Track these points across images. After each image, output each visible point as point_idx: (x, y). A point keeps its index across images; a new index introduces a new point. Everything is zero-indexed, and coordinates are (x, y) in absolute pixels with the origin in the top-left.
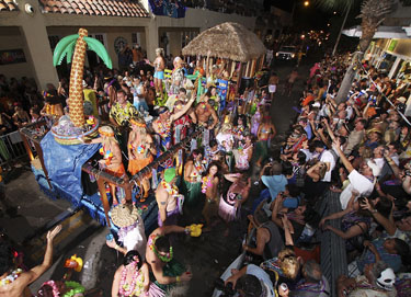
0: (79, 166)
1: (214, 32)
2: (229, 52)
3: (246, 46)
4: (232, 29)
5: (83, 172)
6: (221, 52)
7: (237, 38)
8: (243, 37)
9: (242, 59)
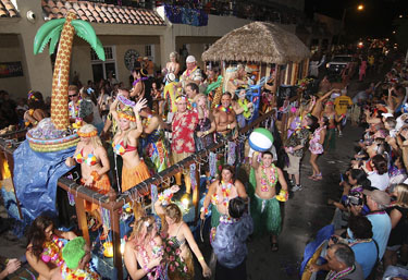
0: (54, 179)
1: (241, 32)
2: (260, 54)
3: (282, 46)
4: (264, 27)
5: (58, 187)
6: (250, 55)
7: (271, 37)
8: (278, 37)
9: (278, 60)
